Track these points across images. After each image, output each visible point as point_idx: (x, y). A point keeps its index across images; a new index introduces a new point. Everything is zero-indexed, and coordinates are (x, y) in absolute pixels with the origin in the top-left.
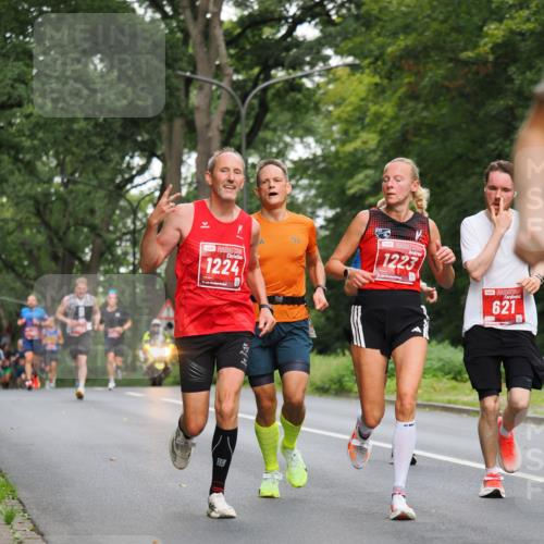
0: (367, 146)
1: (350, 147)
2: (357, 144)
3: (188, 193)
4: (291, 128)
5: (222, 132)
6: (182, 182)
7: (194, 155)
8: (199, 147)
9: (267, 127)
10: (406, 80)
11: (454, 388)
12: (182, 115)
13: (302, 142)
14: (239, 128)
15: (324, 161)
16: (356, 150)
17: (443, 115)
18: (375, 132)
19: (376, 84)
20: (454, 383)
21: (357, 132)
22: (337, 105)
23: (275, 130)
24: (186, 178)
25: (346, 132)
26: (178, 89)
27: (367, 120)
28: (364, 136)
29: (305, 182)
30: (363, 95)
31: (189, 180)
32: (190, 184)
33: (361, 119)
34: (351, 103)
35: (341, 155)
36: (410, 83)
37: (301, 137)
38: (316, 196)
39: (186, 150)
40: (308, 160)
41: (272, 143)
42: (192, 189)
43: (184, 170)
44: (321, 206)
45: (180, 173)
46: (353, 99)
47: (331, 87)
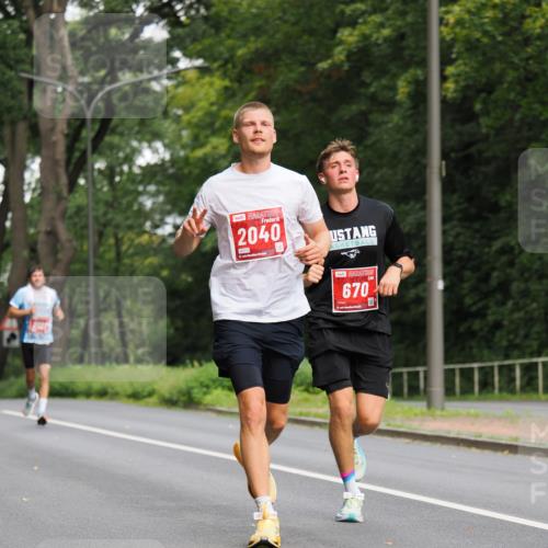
0: (217, 151)
1: (199, 153)
2: (207, 149)
3: (32, 199)
4: (138, 132)
5: (67, 136)
6: (26, 187)
7: (38, 160)
8: (44, 151)
9: (113, 131)
10: (258, 84)
11: (306, 400)
12: (25, 118)
13: (150, 147)
14: (84, 133)
15: (173, 166)
16: (205, 155)
17: (295, 120)
18: (224, 137)
19: (226, 88)
20: (306, 395)
21: (207, 137)
22: (187, 109)
23: (122, 134)
24: (30, 184)
25: (196, 138)
26: (21, 92)
27: (217, 125)
28: (215, 141)
29: (152, 188)
30: (213, 99)
31: (33, 186)
32: (34, 190)
33: (211, 125)
34: (201, 108)
35: (191, 160)
36: (261, 87)
37: (150, 142)
38: (164, 203)
39: (29, 155)
40: (156, 165)
41: (119, 148)
42: (36, 194)
43: (27, 175)
44: (169, 213)
45: (22, 179)
46: (204, 104)
47: (180, 90)
